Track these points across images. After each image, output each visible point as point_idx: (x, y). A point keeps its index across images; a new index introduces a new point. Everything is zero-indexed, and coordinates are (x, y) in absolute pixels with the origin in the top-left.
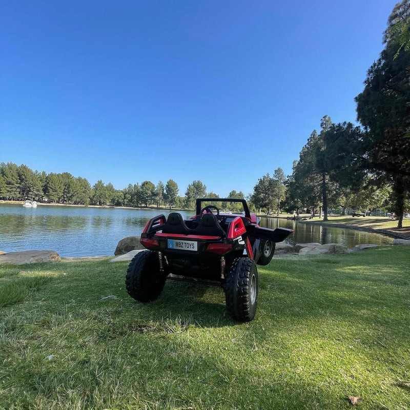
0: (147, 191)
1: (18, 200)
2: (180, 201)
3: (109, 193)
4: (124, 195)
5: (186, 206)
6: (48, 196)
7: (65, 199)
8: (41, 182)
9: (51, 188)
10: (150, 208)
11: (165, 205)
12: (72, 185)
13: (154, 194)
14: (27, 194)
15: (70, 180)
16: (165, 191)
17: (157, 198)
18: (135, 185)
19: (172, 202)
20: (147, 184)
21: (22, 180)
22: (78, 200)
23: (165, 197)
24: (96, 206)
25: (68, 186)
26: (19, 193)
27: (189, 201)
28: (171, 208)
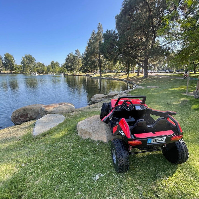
2: (17, 68)
5: (23, 71)
11: (7, 71)
16: (4, 61)
19: (12, 68)
23: (5, 65)
27: (25, 68)
28: (12, 72)
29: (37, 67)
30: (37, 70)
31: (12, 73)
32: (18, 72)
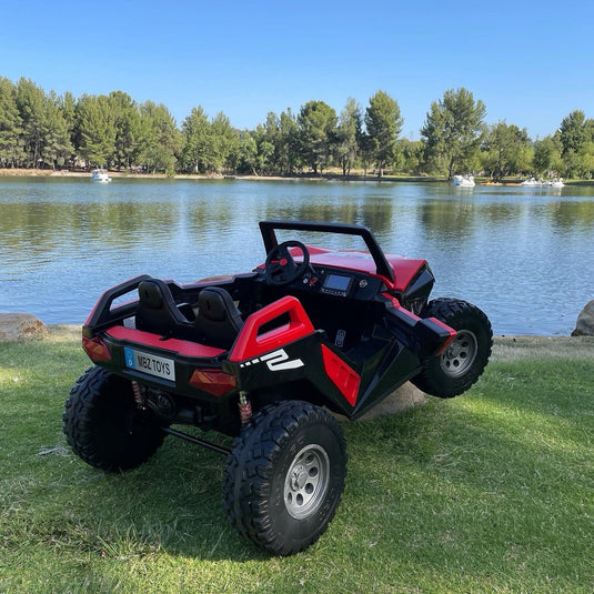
0: (314, 130)
1: (24, 167)
2: (405, 154)
3: (219, 142)
4: (258, 143)
5: (423, 167)
6: (84, 155)
7: (123, 160)
8: (65, 121)
9: (88, 134)
10: (325, 176)
11: (365, 167)
12: (132, 123)
13: (335, 138)
14: (41, 151)
15: (127, 111)
16: (364, 128)
17: (343, 149)
18: (283, 116)
19: (385, 156)
20: (314, 109)
21: (26, 117)
22: (151, 162)
23: (364, 143)
24: (192, 177)
25: (124, 127)
26: (25, 151)
27: (433, 153)
28: (380, 174)
29: (488, 150)
30: (483, 163)
31: (379, 179)
32: (405, 171)
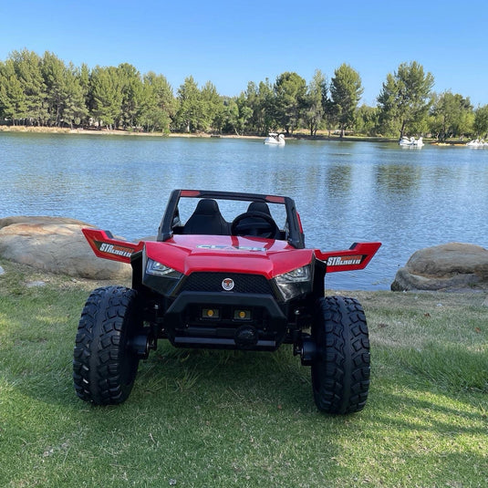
0: (287, 96)
1: (49, 125)
2: (365, 120)
3: (207, 107)
4: (240, 108)
5: (377, 129)
6: (95, 115)
7: (128, 121)
8: (81, 88)
9: (100, 99)
10: (295, 136)
11: (329, 129)
12: (134, 89)
13: (304, 104)
14: (62, 112)
15: (132, 80)
16: (329, 95)
17: (311, 113)
18: (261, 85)
19: (346, 120)
20: (287, 79)
21: (50, 85)
22: (150, 122)
23: (329, 108)
24: (184, 135)
25: (129, 93)
26: (49, 112)
27: (386, 118)
28: (341, 135)
29: (435, 115)
30: (431, 126)
31: (341, 139)
32: (363, 132)
